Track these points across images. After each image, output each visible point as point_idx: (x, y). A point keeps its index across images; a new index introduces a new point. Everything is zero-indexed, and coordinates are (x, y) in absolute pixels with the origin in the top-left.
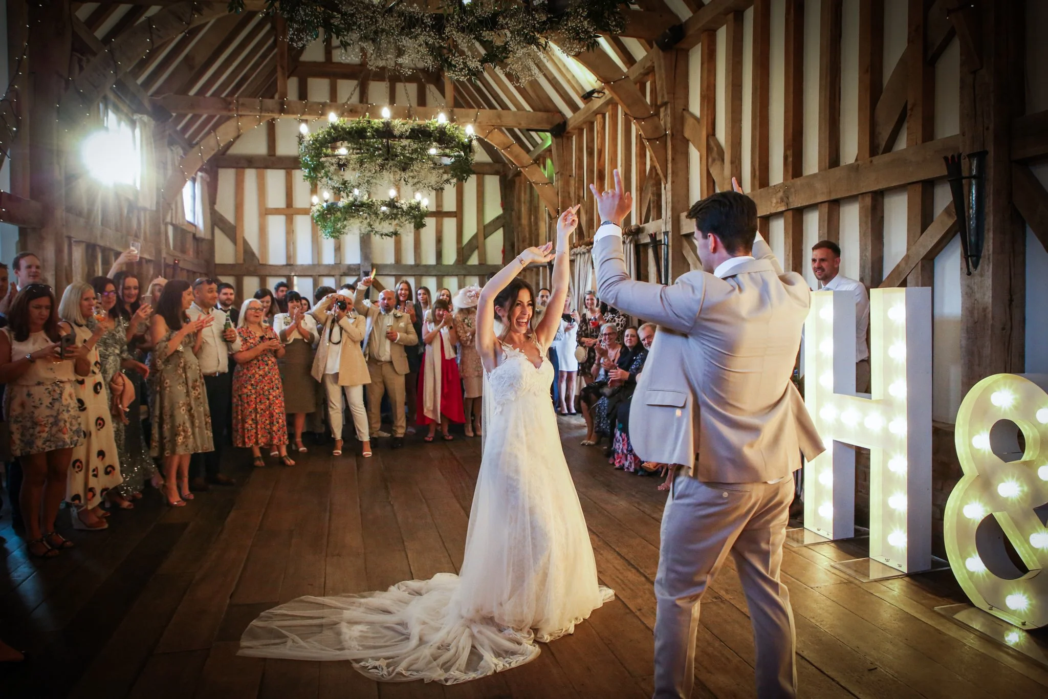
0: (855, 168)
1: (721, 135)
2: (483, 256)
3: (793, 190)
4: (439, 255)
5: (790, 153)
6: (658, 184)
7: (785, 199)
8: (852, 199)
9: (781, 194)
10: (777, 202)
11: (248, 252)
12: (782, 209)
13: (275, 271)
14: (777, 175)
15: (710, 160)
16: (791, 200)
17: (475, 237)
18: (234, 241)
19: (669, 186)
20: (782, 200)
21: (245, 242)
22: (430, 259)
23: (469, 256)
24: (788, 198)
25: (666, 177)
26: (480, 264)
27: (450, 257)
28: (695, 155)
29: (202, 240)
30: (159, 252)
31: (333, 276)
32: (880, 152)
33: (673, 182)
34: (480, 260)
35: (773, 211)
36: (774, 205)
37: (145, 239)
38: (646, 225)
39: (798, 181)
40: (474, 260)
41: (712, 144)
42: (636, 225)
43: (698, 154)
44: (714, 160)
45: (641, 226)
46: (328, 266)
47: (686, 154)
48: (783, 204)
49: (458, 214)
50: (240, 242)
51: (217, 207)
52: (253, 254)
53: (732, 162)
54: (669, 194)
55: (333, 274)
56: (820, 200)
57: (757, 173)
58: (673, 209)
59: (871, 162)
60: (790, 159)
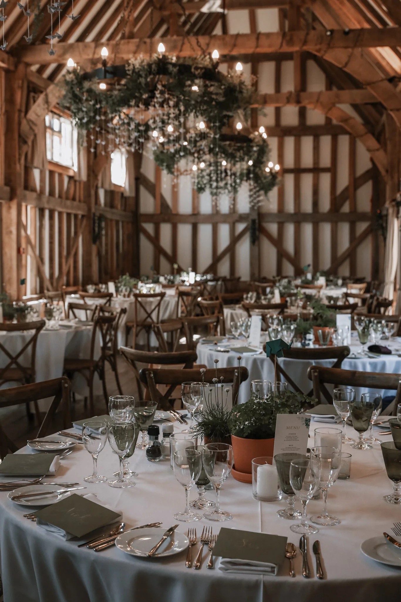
2: (354, 205)
4: (316, 204)
11: (164, 204)
13: (184, 219)
17: (346, 189)
18: (154, 196)
21: (162, 198)
22: (307, 207)
23: (342, 205)
26: (351, 212)
27: (325, 205)
29: (129, 197)
30: (89, 209)
31: (228, 223)
34: (351, 208)
37: (80, 201)
40: (346, 208)
49: (333, 170)
50: (158, 196)
51: (142, 170)
52: (167, 207)
55: (228, 221)
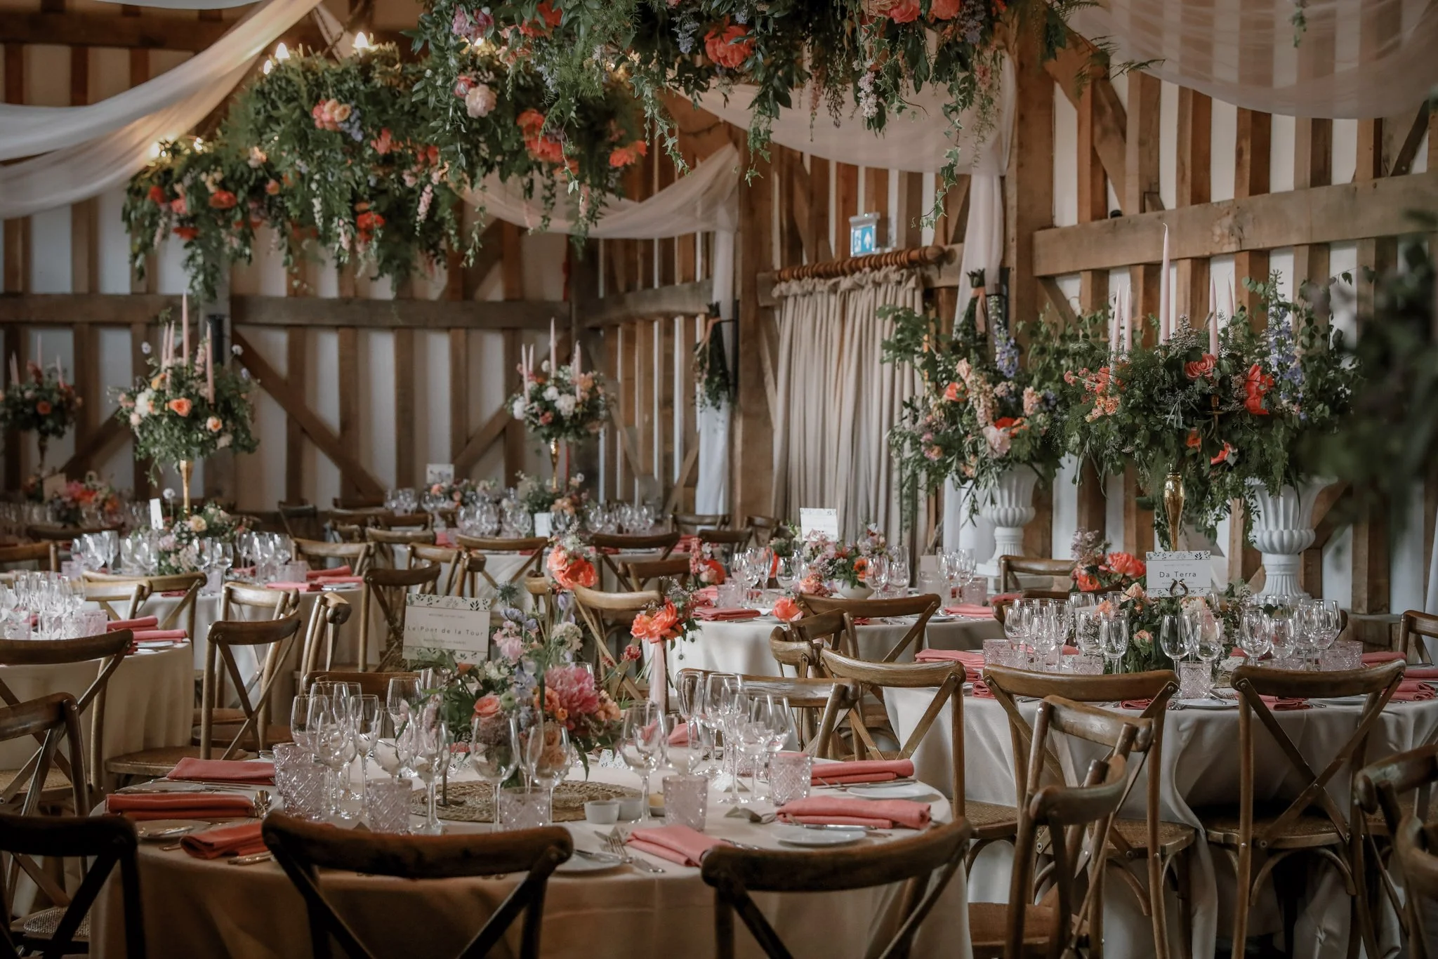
0: (1351, 191)
2: (516, 280)
3: (1250, 216)
5: (1247, 146)
7: (1237, 230)
8: (1345, 243)
9: (1228, 221)
10: (1222, 236)
12: (1233, 248)
14: (1223, 185)
15: (1098, 130)
16: (1246, 234)
17: (496, 230)
20: (1232, 233)
23: (482, 278)
24: (1241, 229)
26: (508, 300)
31: (127, 325)
32: (1391, 172)
34: (508, 290)
35: (1217, 250)
36: (1217, 239)
38: (957, 247)
39: (1260, 199)
40: (494, 291)
41: (1103, 98)
42: (935, 245)
43: (1073, 113)
44: (1105, 132)
45: (946, 248)
46: (115, 299)
47: (1049, 106)
48: (1233, 239)
53: (1142, 143)
55: (127, 319)
57: (1189, 173)
59: (1375, 186)
60: (1247, 157)
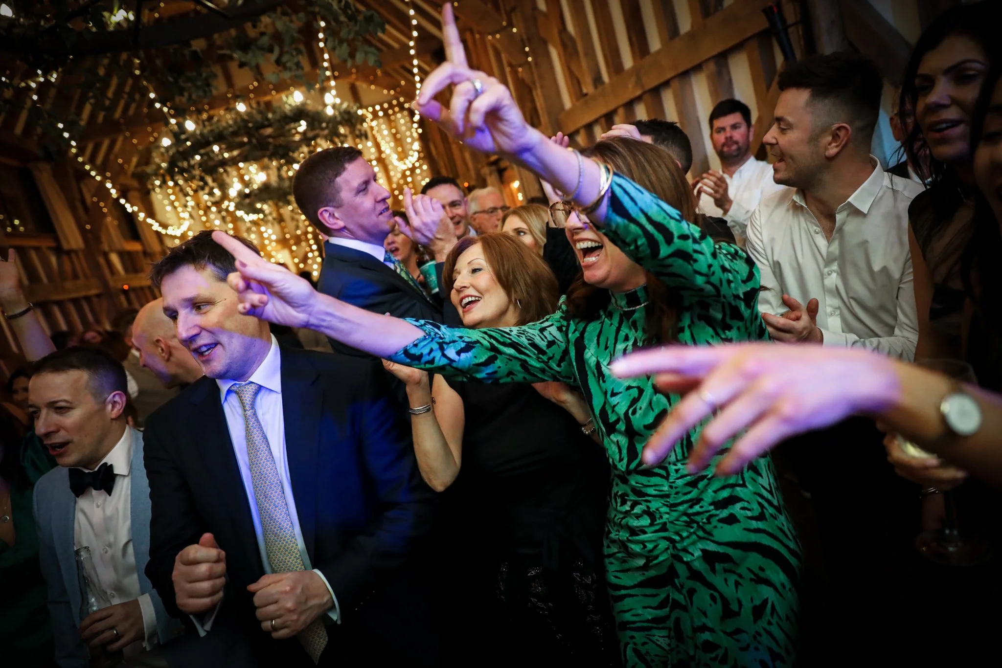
1: (570, 27)
6: (530, 91)
19: (539, 91)
25: (534, 83)
28: (554, 53)
30: (105, 283)
33: (542, 87)
37: (86, 277)
54: (541, 100)
56: (669, 76)
58: (549, 113)
